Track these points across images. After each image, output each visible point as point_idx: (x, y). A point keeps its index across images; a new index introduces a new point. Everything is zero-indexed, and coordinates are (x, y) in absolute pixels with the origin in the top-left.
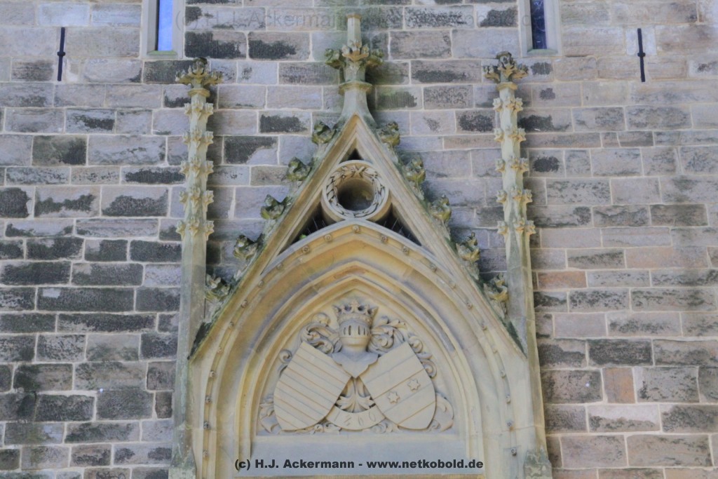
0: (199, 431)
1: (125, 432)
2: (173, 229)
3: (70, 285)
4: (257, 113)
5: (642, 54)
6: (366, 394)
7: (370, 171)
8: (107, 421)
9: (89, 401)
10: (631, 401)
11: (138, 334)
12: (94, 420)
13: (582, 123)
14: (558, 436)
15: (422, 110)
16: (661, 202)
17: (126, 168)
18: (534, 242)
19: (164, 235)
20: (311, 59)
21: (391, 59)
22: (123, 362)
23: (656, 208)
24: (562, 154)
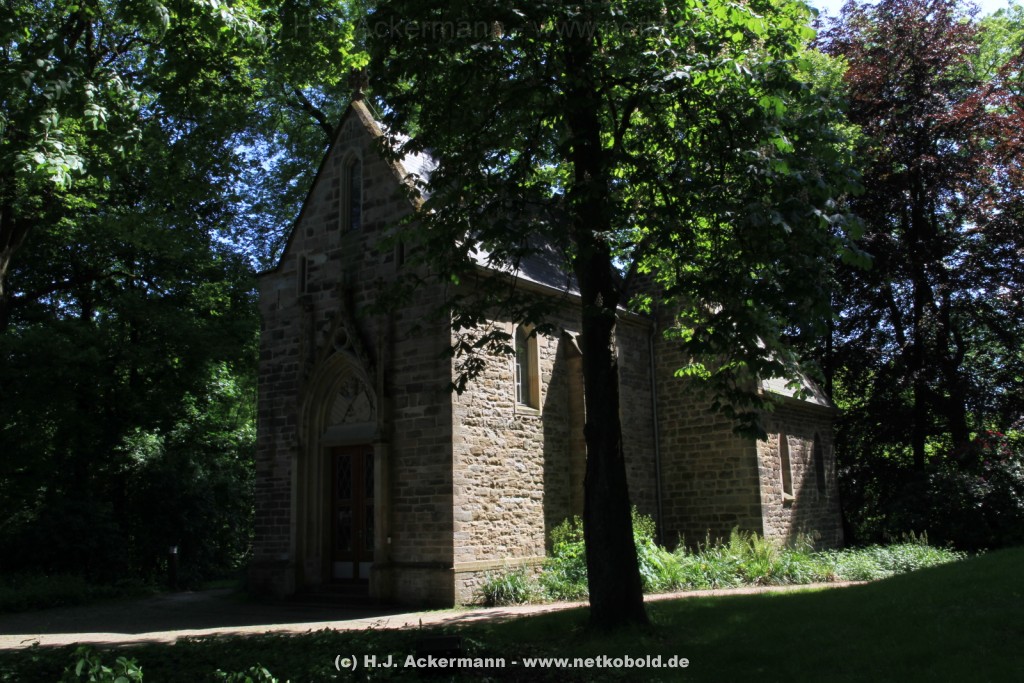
1: (293, 429)
3: (280, 381)
4: (324, 311)
6: (353, 410)
7: (345, 331)
9: (285, 420)
10: (416, 406)
12: (286, 425)
14: (393, 421)
18: (392, 349)
21: (357, 283)
22: (292, 406)
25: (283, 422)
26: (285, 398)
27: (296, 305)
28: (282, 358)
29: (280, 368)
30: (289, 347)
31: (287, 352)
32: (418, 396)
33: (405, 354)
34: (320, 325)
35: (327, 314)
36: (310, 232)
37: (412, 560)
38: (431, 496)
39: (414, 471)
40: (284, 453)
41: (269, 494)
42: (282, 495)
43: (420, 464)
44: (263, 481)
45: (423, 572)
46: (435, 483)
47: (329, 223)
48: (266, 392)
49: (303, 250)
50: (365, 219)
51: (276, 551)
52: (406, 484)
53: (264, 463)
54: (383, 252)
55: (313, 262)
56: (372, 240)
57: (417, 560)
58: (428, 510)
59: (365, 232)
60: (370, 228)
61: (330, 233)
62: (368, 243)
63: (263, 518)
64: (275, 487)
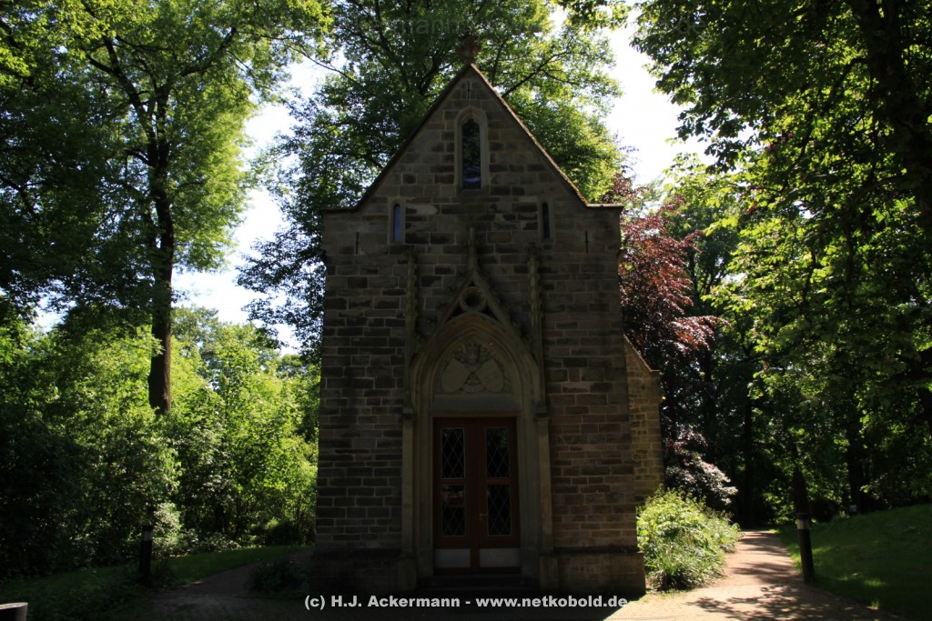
0: (414, 394)
1: (386, 393)
2: (402, 315)
3: (363, 336)
4: (434, 266)
5: (587, 242)
6: (477, 379)
7: (479, 291)
8: (378, 389)
9: (372, 381)
10: (578, 381)
11: (389, 356)
12: (374, 388)
13: (563, 270)
14: (551, 395)
15: (499, 265)
16: (593, 303)
17: (383, 289)
18: (543, 319)
19: (398, 316)
20: (455, 244)
21: (488, 244)
22: (384, 367)
23: (591, 305)
24: (555, 283)
25: (368, 384)
26: (372, 357)
27: (386, 253)
28: (364, 310)
29: (361, 321)
30: (375, 299)
31: (374, 303)
32: (581, 371)
33: (560, 326)
34: (428, 281)
35: (439, 270)
36: (410, 179)
37: (580, 545)
38: (604, 476)
39: (580, 449)
40: (370, 419)
41: (345, 469)
42: (370, 470)
43: (586, 442)
44: (333, 451)
45: (601, 557)
46: (609, 462)
47: (439, 174)
48: (337, 347)
49: (398, 197)
50: (494, 181)
51: (357, 538)
52: (569, 463)
53: (334, 430)
54: (522, 218)
55: (414, 211)
56: (505, 203)
57: (587, 545)
58: (600, 491)
59: (492, 193)
60: (502, 191)
61: (441, 185)
62: (500, 205)
63: (333, 497)
64: (355, 461)
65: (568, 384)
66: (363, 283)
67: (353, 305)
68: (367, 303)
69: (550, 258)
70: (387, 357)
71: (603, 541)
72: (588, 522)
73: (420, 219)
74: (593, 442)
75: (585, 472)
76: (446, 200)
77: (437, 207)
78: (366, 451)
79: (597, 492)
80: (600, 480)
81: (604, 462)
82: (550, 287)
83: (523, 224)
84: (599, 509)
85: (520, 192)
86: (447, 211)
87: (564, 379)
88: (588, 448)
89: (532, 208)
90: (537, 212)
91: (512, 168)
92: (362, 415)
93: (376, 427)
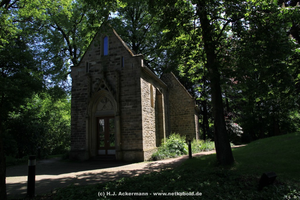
0: (89, 112)
1: (84, 112)
3: (79, 98)
4: (95, 78)
5: (133, 66)
6: (106, 107)
7: (104, 84)
10: (129, 105)
12: (82, 111)
13: (126, 75)
14: (121, 110)
15: (111, 76)
16: (133, 83)
17: (84, 85)
18: (120, 89)
19: (87, 92)
20: (100, 71)
21: (108, 70)
22: (84, 105)
25: (80, 110)
26: (81, 103)
27: (85, 76)
28: (80, 91)
29: (79, 94)
30: (82, 88)
31: (82, 89)
32: (130, 103)
33: (125, 91)
34: (94, 82)
35: (97, 79)
36: (90, 55)
37: (128, 149)
39: (129, 124)
40: (81, 118)
41: (76, 131)
42: (81, 131)
43: (130, 122)
44: (73, 127)
45: (133, 152)
46: (136, 127)
47: (97, 53)
48: (74, 101)
49: (87, 61)
50: (110, 53)
51: (79, 147)
52: (126, 128)
53: (74, 122)
54: (116, 62)
55: (91, 64)
56: (112, 59)
57: (130, 149)
58: (134, 135)
59: (109, 56)
60: (112, 55)
61: (97, 56)
62: (111, 59)
63: (74, 138)
64: (78, 129)
65: (126, 106)
66: (79, 84)
67: (78, 90)
68: (80, 90)
69: (123, 72)
70: (85, 103)
71: (134, 148)
72: (130, 143)
73: (92, 66)
74: (132, 122)
75: (130, 130)
76: (98, 60)
77: (96, 62)
78: (80, 126)
79: (133, 135)
80: (134, 132)
81: (135, 127)
82: (123, 80)
83: (117, 63)
84: (133, 139)
85: (116, 55)
86: (98, 63)
87: (125, 105)
88: (131, 123)
89: (119, 59)
90: (120, 60)
91: (114, 48)
92: (79, 117)
93: (83, 120)
